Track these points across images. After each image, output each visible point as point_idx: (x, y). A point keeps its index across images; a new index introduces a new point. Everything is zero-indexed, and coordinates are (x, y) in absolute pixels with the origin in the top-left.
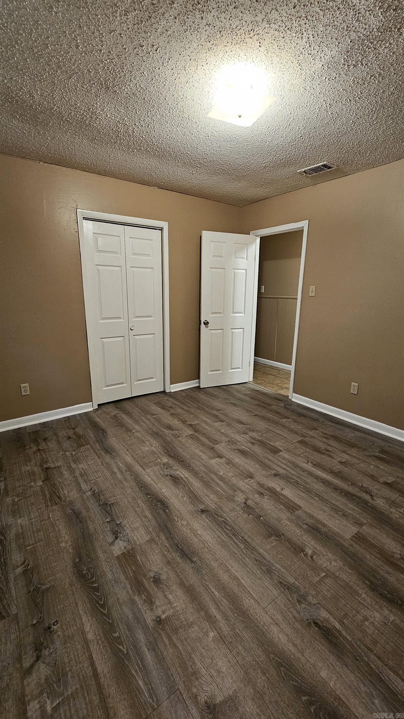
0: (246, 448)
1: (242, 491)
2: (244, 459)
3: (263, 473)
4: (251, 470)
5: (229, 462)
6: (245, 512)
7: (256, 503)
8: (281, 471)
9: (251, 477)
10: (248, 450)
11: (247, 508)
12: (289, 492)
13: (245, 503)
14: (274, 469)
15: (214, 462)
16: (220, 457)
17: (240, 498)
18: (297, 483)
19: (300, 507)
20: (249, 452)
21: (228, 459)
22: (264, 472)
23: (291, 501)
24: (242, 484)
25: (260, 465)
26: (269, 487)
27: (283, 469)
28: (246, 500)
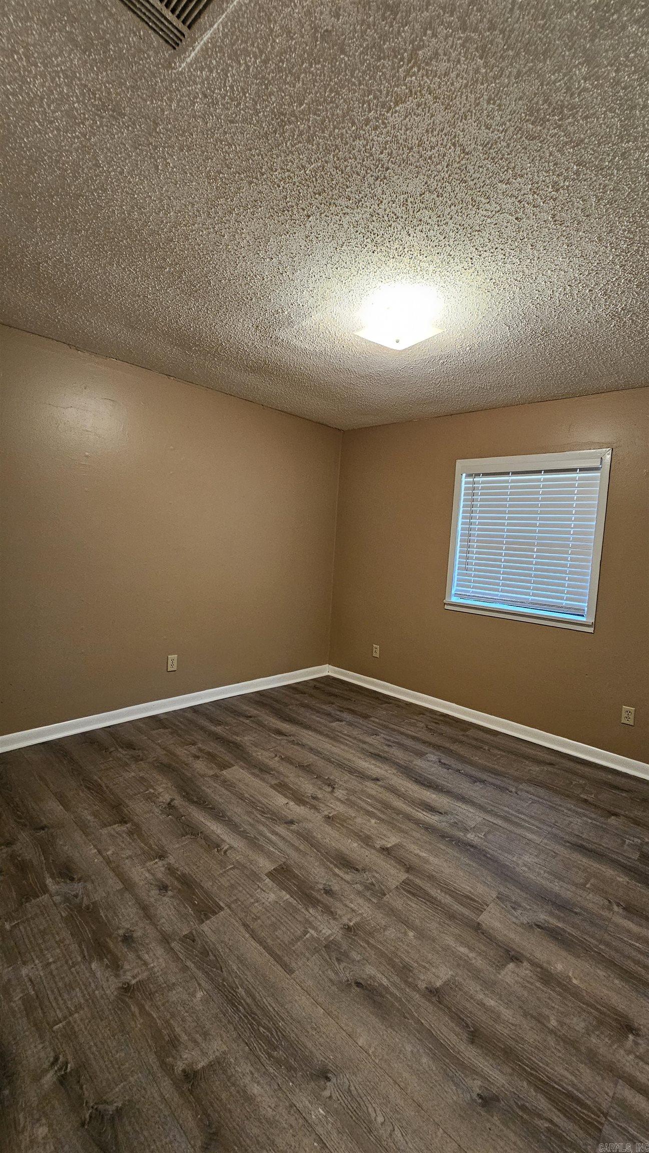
0: (341, 874)
1: (339, 800)
2: (343, 849)
3: (311, 825)
4: (328, 829)
5: (367, 840)
6: (334, 780)
7: (320, 789)
8: (281, 829)
9: (329, 817)
10: (336, 870)
11: (332, 785)
12: (280, 801)
13: (334, 788)
14: (292, 831)
15: (392, 840)
16: (386, 851)
17: (340, 793)
18: (263, 813)
19: (272, 786)
20: (336, 866)
21: (370, 846)
22: (309, 826)
23: (279, 792)
24: (341, 808)
25: (314, 837)
26: (304, 805)
27: (277, 834)
28: (332, 791)
